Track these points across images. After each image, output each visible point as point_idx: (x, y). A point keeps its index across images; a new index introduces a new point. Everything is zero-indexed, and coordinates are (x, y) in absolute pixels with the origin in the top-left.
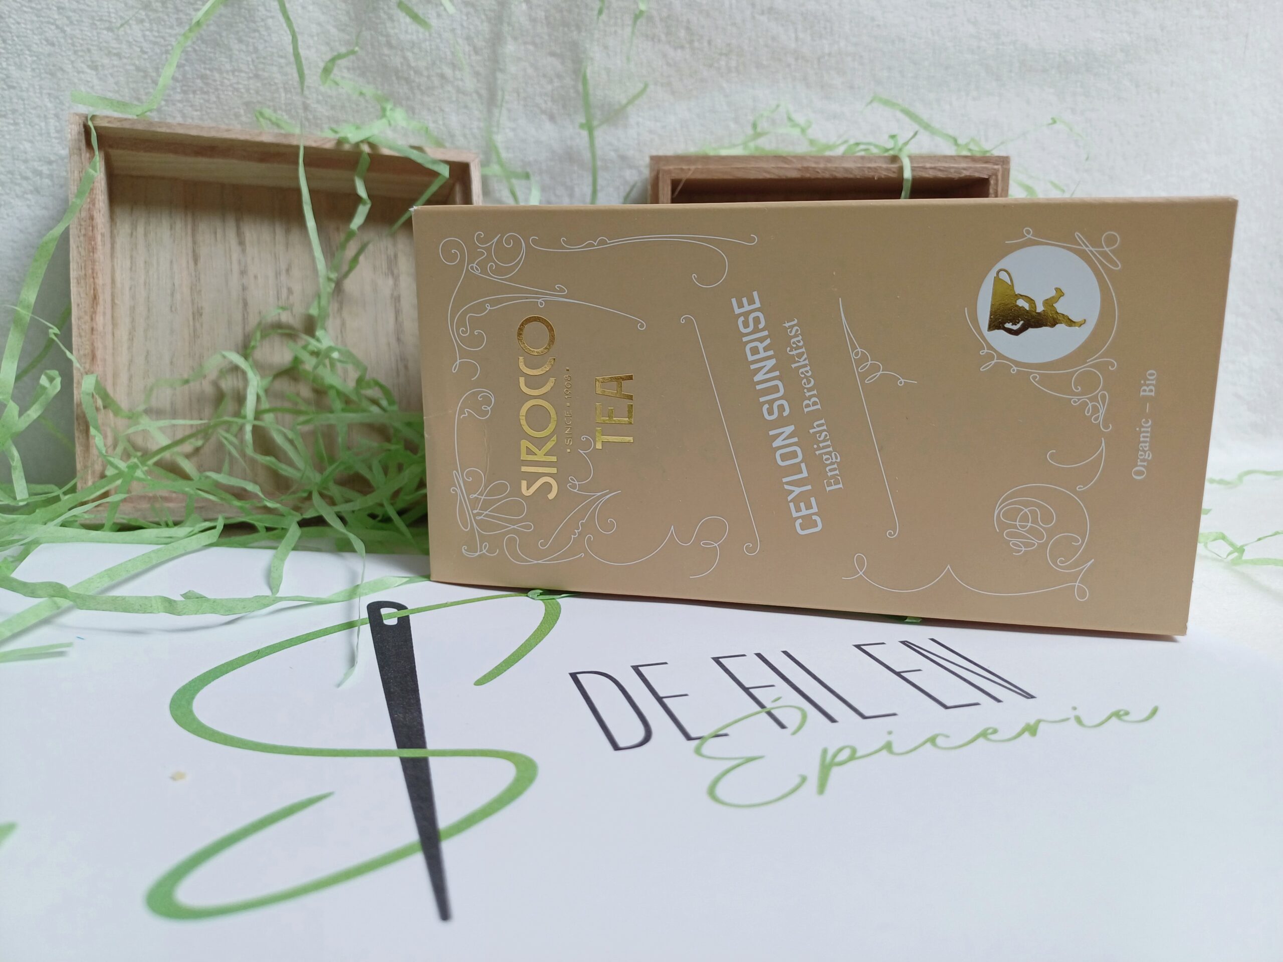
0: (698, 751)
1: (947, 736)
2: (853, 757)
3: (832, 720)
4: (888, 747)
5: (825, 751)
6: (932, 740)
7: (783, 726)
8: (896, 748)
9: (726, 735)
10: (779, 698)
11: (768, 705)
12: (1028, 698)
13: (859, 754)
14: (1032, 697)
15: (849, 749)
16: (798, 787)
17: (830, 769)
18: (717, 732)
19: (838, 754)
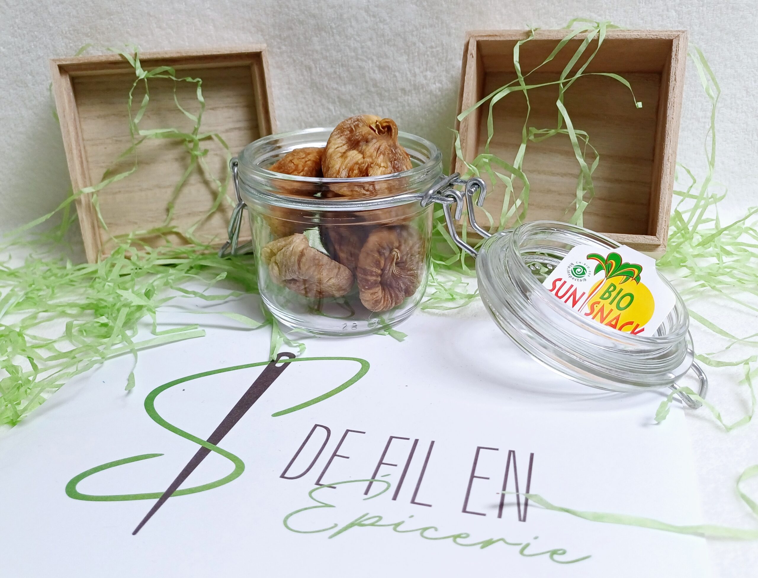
0: (310, 493)
1: (437, 530)
2: (372, 525)
3: (395, 498)
4: (398, 524)
5: (367, 514)
6: (426, 529)
7: (366, 493)
8: (399, 529)
9: (335, 488)
10: (388, 476)
11: (376, 478)
12: (520, 520)
13: (376, 524)
14: (524, 521)
15: (377, 519)
16: (324, 530)
17: (354, 526)
18: (333, 484)
19: (369, 518)
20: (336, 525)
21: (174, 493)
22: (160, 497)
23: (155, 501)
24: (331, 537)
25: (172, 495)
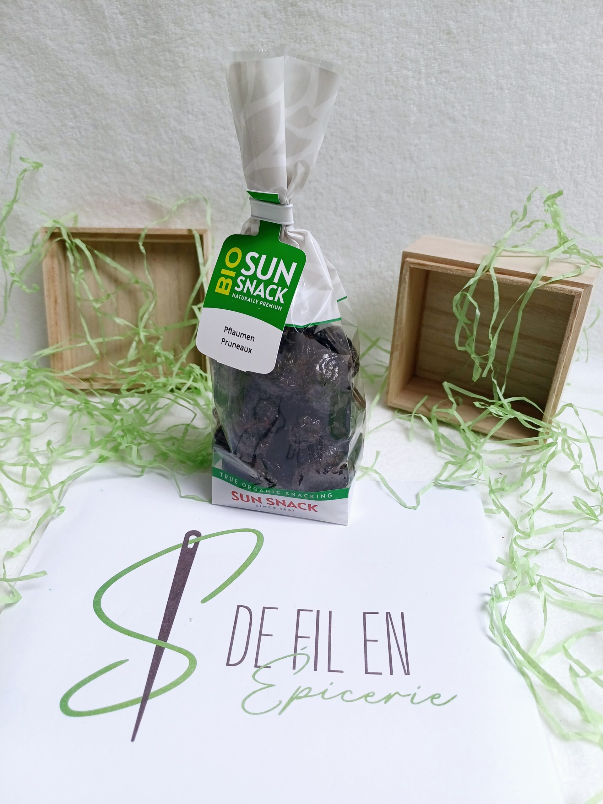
0: (254, 676)
1: (351, 692)
2: (306, 696)
3: (316, 669)
4: (324, 693)
5: (300, 687)
6: (344, 693)
7: (294, 668)
8: (326, 696)
9: (270, 667)
10: (305, 647)
11: (298, 652)
12: (406, 674)
13: (309, 695)
14: (409, 674)
15: (308, 690)
16: (274, 708)
17: (293, 700)
18: (268, 664)
19: (302, 691)
20: (281, 702)
21: (150, 696)
22: (141, 701)
23: (138, 706)
24: (280, 714)
25: (149, 698)
